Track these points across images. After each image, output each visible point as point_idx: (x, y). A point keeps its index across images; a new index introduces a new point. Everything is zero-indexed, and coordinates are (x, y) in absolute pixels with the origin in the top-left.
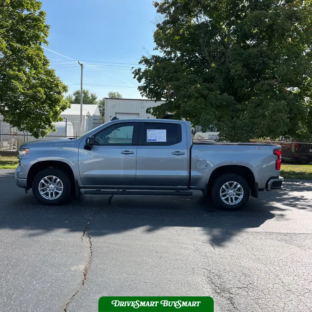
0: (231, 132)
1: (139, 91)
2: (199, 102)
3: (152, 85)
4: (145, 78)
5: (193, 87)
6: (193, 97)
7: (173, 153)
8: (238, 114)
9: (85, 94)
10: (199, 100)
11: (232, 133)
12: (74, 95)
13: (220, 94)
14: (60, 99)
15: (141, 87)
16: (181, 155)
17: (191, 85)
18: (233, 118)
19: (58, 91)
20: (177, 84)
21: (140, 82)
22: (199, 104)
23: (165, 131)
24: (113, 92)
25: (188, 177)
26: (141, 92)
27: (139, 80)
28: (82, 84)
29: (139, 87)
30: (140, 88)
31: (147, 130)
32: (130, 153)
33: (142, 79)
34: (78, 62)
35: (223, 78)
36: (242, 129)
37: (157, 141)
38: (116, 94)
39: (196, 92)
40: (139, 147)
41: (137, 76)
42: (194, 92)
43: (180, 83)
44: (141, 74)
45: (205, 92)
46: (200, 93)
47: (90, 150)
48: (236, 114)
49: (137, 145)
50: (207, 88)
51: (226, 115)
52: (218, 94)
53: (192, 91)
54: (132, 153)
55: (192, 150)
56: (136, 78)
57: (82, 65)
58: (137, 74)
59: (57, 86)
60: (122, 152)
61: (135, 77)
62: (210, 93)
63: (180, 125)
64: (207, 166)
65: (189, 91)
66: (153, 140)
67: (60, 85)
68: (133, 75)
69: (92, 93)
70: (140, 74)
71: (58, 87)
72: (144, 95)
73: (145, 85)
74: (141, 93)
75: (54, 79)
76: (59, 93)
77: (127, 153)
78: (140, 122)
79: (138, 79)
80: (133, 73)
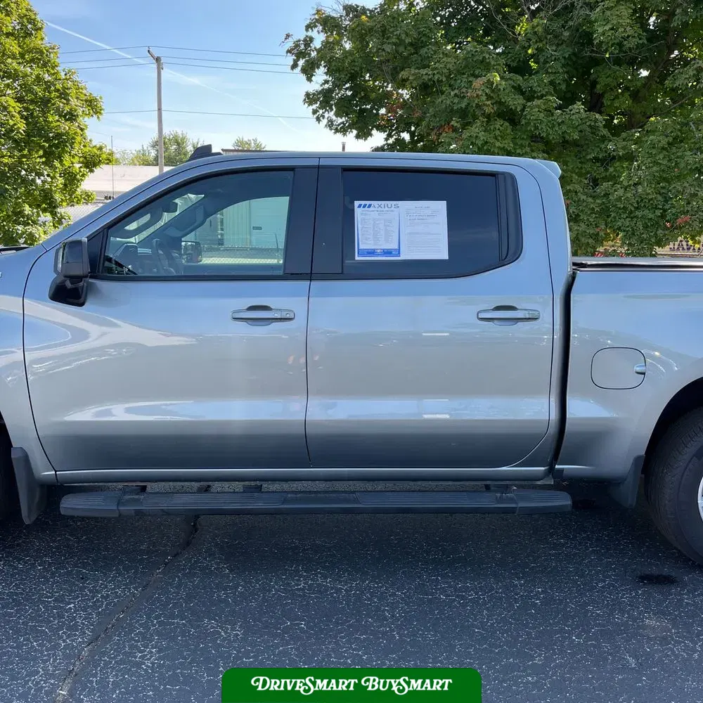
0: (597, 227)
1: (309, 105)
2: (497, 133)
3: (346, 89)
4: (325, 67)
5: (478, 83)
6: (478, 113)
7: (481, 316)
8: (611, 170)
9: (178, 144)
10: (498, 126)
11: (597, 230)
12: (153, 146)
13: (559, 108)
14: (75, 133)
15: (314, 94)
16: (520, 324)
17: (471, 79)
18: (595, 182)
19: (67, 109)
20: (426, 74)
21: (309, 79)
22: (496, 138)
23: (441, 206)
24: (246, 139)
25: (553, 429)
26: (314, 107)
27: (308, 72)
28: (160, 109)
29: (308, 95)
30: (310, 98)
31: (357, 203)
32: (277, 315)
33: (316, 70)
34: (149, 51)
35: (564, 58)
36: (631, 216)
37: (405, 256)
38: (253, 145)
39: (489, 97)
40: (316, 285)
41: (301, 62)
42: (484, 98)
43: (435, 72)
44: (314, 54)
45: (516, 102)
46: (500, 103)
47: (82, 305)
48: (607, 170)
49: (310, 277)
50: (518, 90)
51: (574, 175)
52: (555, 105)
53: (478, 95)
54: (284, 315)
55: (574, 297)
56: (299, 68)
57: (158, 60)
58: (300, 55)
59: (64, 95)
60: (235, 312)
61: (294, 66)
62: (529, 104)
63: (513, 178)
64: (644, 374)
65: (464, 97)
66: (387, 252)
67: (73, 92)
68: (290, 59)
69: (195, 141)
70: (310, 54)
71: (68, 100)
72: (323, 117)
73: (326, 86)
74: (315, 112)
75: (54, 74)
76: (71, 117)
77: (258, 315)
78: (319, 167)
79: (304, 71)
80: (289, 51)
